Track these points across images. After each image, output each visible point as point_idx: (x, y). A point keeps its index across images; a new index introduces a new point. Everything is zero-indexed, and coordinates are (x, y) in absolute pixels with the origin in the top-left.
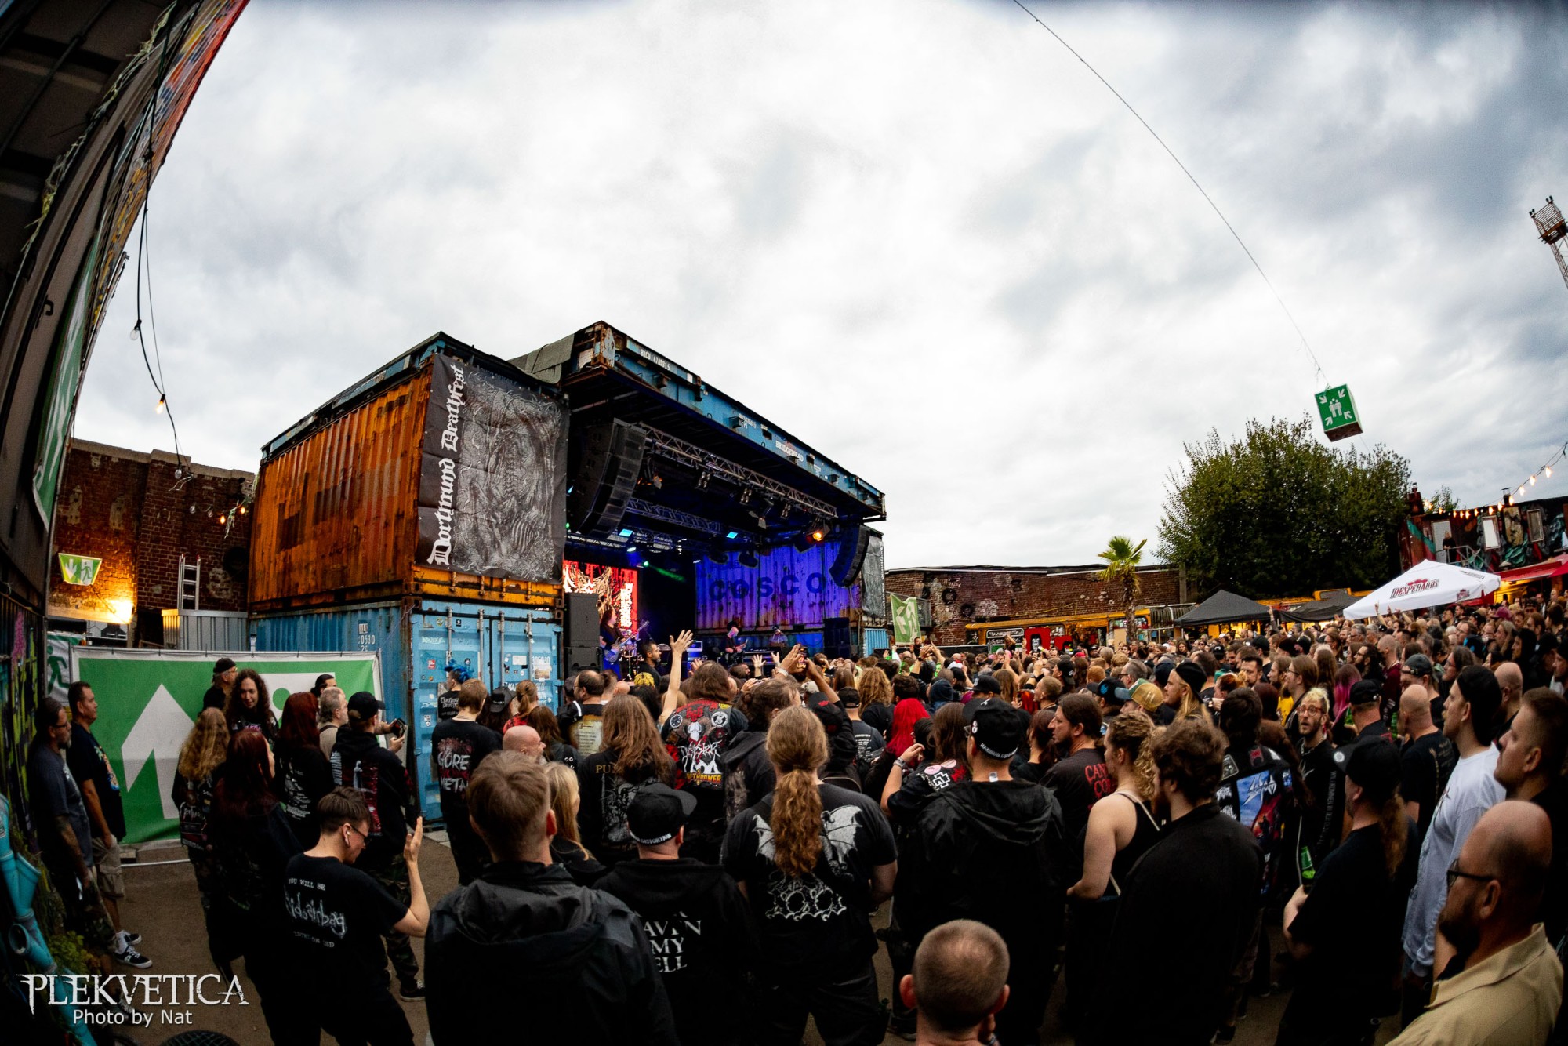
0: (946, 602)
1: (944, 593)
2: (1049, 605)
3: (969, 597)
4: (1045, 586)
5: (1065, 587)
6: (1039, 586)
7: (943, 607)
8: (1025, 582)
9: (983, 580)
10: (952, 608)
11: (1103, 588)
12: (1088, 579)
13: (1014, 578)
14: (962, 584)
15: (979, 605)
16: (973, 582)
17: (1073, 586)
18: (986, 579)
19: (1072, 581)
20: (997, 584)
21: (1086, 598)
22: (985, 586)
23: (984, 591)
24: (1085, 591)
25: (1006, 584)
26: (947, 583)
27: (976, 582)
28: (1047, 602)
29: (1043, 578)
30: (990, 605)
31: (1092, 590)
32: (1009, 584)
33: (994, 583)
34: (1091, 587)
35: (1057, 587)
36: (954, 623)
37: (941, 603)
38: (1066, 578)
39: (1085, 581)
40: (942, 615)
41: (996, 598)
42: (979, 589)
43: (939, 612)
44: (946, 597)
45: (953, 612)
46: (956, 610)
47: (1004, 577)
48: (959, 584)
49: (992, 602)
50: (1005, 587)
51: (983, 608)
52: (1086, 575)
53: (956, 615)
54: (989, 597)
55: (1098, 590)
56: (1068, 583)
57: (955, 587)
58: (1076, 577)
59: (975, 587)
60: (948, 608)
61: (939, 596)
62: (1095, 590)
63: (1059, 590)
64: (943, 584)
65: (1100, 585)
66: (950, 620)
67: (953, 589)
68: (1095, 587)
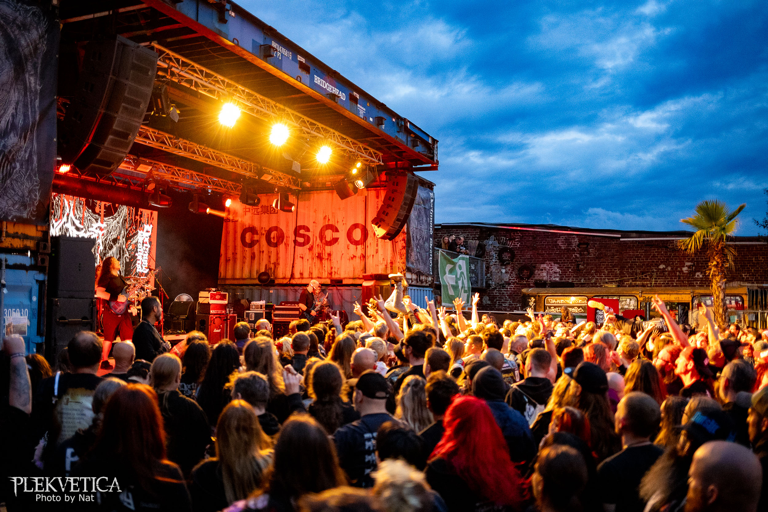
0: (503, 263)
1: (501, 252)
2: (621, 273)
3: (529, 259)
4: (617, 251)
5: (641, 255)
6: (610, 251)
7: (500, 267)
8: (594, 246)
9: (546, 240)
10: (509, 270)
11: (689, 259)
12: (670, 247)
13: (582, 240)
14: (521, 243)
15: (540, 268)
16: (534, 243)
17: (652, 254)
18: (549, 241)
19: (651, 248)
20: (562, 246)
21: (666, 268)
22: (547, 247)
23: (545, 253)
24: (665, 260)
25: (572, 247)
26: (504, 241)
27: (537, 243)
28: (619, 270)
29: (615, 242)
30: (552, 268)
31: (674, 260)
32: (575, 246)
33: (558, 245)
34: (673, 257)
35: (631, 254)
36: (511, 285)
37: (497, 263)
38: (644, 244)
39: (667, 249)
40: (498, 276)
41: (558, 262)
42: (540, 251)
43: (494, 272)
44: (503, 256)
45: (510, 274)
46: (513, 272)
47: (570, 239)
48: (518, 244)
49: (554, 265)
50: (570, 249)
51: (544, 271)
52: (669, 242)
53: (513, 277)
54: (551, 260)
55: (682, 260)
56: (645, 251)
57: (513, 246)
58: (656, 244)
59: (536, 248)
60: (505, 269)
61: (495, 255)
62: (678, 260)
63: (634, 258)
64: (501, 242)
65: (685, 255)
66: (506, 282)
67: (511, 249)
68: (678, 257)
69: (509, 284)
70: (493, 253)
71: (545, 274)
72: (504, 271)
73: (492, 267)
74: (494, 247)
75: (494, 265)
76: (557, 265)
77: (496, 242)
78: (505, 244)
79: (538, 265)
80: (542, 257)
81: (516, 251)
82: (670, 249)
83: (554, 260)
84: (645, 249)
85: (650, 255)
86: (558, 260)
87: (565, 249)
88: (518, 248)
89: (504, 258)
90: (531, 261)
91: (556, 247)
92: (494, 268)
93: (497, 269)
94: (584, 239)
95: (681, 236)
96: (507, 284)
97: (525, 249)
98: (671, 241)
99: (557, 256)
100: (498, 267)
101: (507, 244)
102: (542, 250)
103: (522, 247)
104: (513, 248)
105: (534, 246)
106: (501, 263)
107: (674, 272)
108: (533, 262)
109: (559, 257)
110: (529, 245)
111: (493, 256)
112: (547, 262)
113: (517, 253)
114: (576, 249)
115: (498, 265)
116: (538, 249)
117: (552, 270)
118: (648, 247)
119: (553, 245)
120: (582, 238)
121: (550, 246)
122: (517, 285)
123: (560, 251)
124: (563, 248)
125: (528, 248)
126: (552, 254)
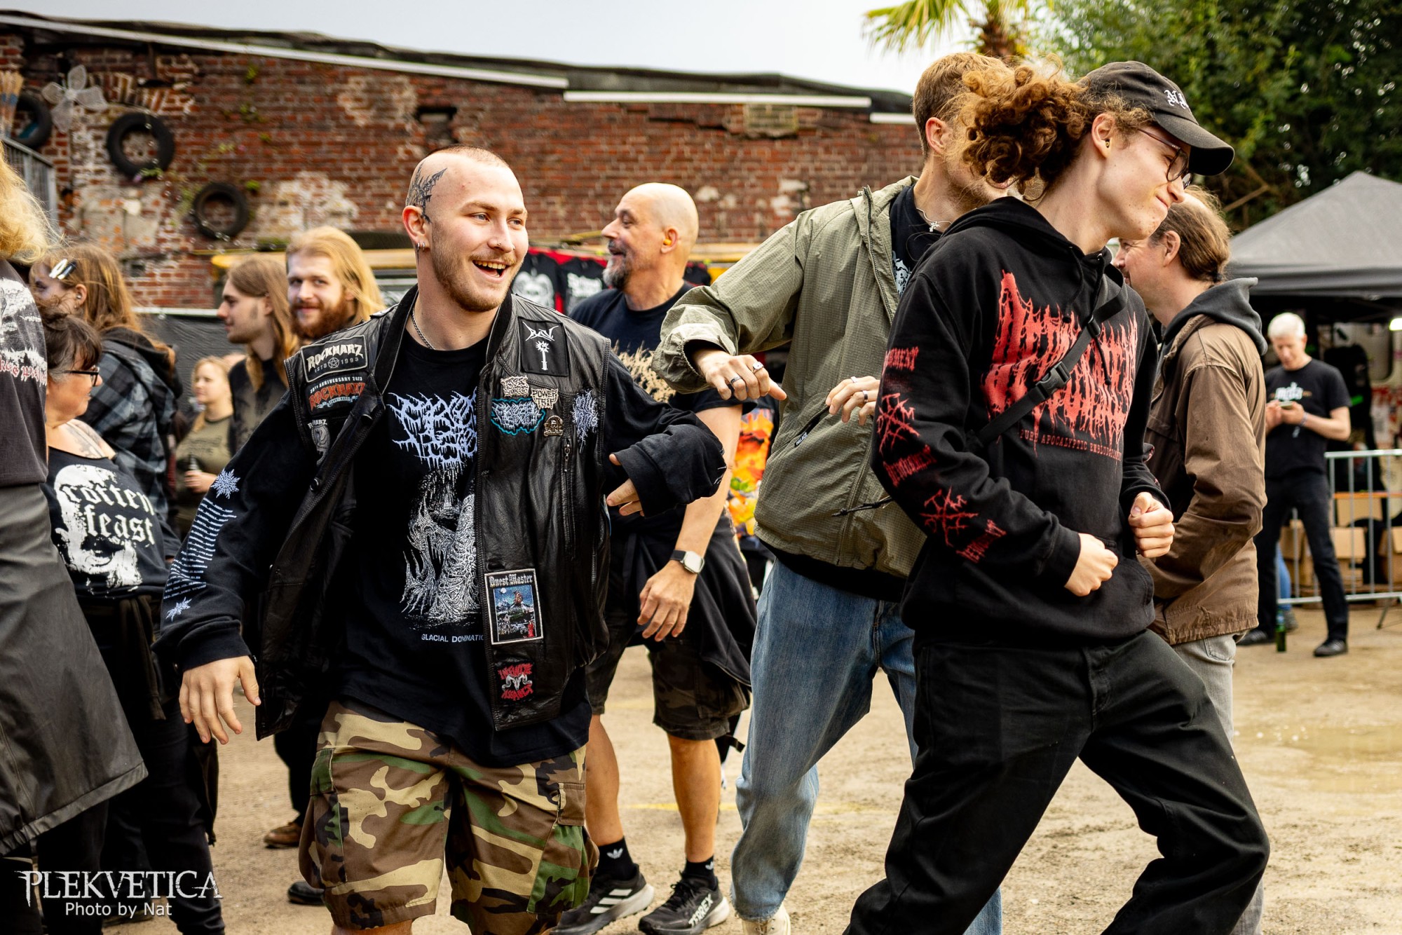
0: (127, 173)
1: (116, 135)
3: (229, 161)
4: (556, 137)
5: (639, 152)
6: (531, 136)
7: (116, 191)
8: (474, 118)
9: (295, 92)
10: (157, 203)
11: (792, 169)
12: (733, 126)
13: (428, 95)
14: (198, 101)
15: (275, 196)
16: (250, 99)
17: (674, 150)
18: (306, 93)
19: (669, 128)
20: (356, 113)
21: (721, 198)
22: (300, 117)
23: (294, 140)
24: (718, 173)
25: (393, 118)
26: (129, 91)
27: (262, 100)
28: (564, 204)
29: (548, 105)
30: (324, 198)
31: (745, 173)
32: (404, 117)
33: (342, 109)
34: (743, 161)
35: (604, 147)
36: (165, 263)
37: (106, 177)
38: (645, 117)
39: (721, 133)
40: (110, 228)
41: (346, 173)
42: (274, 132)
43: (95, 212)
44: (128, 150)
45: (159, 218)
46: (173, 212)
47: (386, 88)
48: (183, 101)
49: (330, 187)
50: (385, 128)
51: (291, 208)
52: (728, 110)
53: (172, 232)
54: (316, 166)
55: (771, 173)
56: (651, 137)
57: (166, 109)
58: (685, 114)
59: (256, 119)
60: (139, 198)
61: (92, 145)
62: (759, 173)
63: (614, 163)
64: (115, 94)
65: (780, 157)
66: (143, 249)
67: (156, 121)
68: (759, 161)
69: (158, 257)
70: (84, 136)
71: (296, 219)
72: (133, 207)
73: (84, 192)
74: (89, 111)
75: (95, 182)
76: (339, 188)
77: (96, 91)
78: (131, 102)
79: (266, 184)
80: (281, 153)
81: (179, 132)
82: (733, 134)
83: (328, 165)
84: (651, 132)
85: (668, 152)
86: (346, 166)
87: (367, 127)
88: (184, 120)
89: (132, 154)
90: (240, 171)
91: (335, 119)
92: (92, 194)
93: (106, 201)
94: (437, 92)
95: (767, 89)
96: (148, 258)
97: (213, 122)
98: (737, 108)
99: (341, 152)
100: (108, 193)
101: (140, 103)
102: (281, 127)
103: (203, 113)
104: (166, 118)
105: (250, 113)
106: (122, 177)
107: (745, 212)
108: (246, 174)
109: (346, 155)
110: (228, 108)
111: (87, 149)
112: (304, 174)
113: (183, 135)
114: (408, 127)
115: (111, 183)
116: (264, 123)
117: (322, 204)
118: (658, 125)
119: (324, 110)
120: (430, 87)
121: (312, 115)
122: (190, 262)
123: (349, 135)
124: (361, 122)
125: (227, 118)
126: (319, 144)
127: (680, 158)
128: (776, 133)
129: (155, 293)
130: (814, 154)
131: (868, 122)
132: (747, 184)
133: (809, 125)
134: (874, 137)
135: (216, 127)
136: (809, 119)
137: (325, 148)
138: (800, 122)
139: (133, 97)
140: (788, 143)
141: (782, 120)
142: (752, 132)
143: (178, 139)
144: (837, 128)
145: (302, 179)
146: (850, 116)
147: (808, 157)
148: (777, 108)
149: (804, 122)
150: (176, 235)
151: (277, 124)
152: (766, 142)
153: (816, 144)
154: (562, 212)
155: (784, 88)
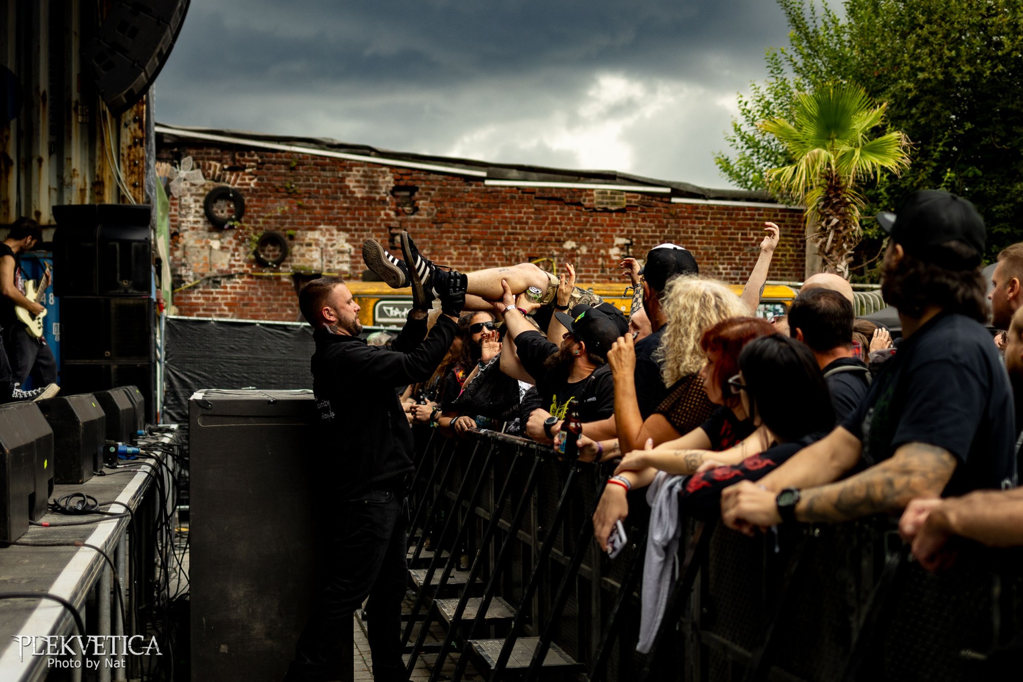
0: (216, 225)
1: (211, 199)
3: (276, 218)
4: (478, 207)
5: (529, 218)
6: (462, 206)
7: (206, 234)
8: (429, 194)
9: (319, 176)
10: (230, 242)
11: (622, 231)
12: (587, 204)
13: (402, 179)
14: (259, 180)
15: (304, 240)
16: (292, 180)
17: (550, 217)
18: (326, 177)
19: (548, 204)
20: (356, 190)
21: (578, 248)
22: (321, 192)
23: (318, 205)
24: (577, 232)
25: (379, 193)
26: (218, 173)
27: (299, 180)
28: (481, 249)
29: (474, 187)
30: (334, 242)
31: (593, 233)
32: (385, 193)
33: (348, 187)
34: (592, 225)
35: (507, 215)
36: (234, 280)
37: (200, 226)
38: (533, 196)
39: (579, 208)
40: (201, 258)
41: (348, 226)
42: (305, 200)
43: (192, 247)
44: (215, 209)
45: (232, 252)
46: (241, 249)
47: (375, 175)
48: (251, 179)
49: (338, 235)
50: (374, 199)
51: (314, 247)
52: (584, 193)
53: (239, 261)
54: (330, 222)
55: (609, 233)
56: (536, 209)
57: (240, 184)
58: (558, 195)
59: (295, 192)
60: (219, 239)
61: (193, 205)
62: (602, 233)
63: (513, 225)
64: (209, 174)
65: (615, 223)
66: (221, 271)
67: (235, 191)
68: (602, 225)
69: (230, 277)
70: (189, 200)
71: (316, 255)
72: (216, 244)
73: (186, 235)
74: (193, 185)
75: (193, 229)
76: (344, 236)
77: (198, 172)
78: (218, 180)
79: (299, 232)
80: (308, 213)
81: (247, 199)
82: (586, 208)
83: (337, 221)
84: (536, 205)
85: (547, 218)
86: (348, 222)
87: (363, 198)
88: (251, 191)
89: (217, 212)
90: (283, 224)
91: (344, 193)
92: (190, 236)
93: (200, 240)
94: (405, 178)
95: (608, 181)
96: (224, 277)
97: (268, 193)
98: (589, 192)
99: (345, 214)
100: (200, 235)
101: (224, 180)
102: (309, 197)
103: (262, 187)
104: (240, 190)
105: (292, 188)
106: (210, 226)
107: (593, 257)
108: (287, 226)
109: (348, 216)
110: (278, 184)
111: (190, 208)
112: (322, 226)
113: (249, 201)
114: (388, 199)
115: (203, 229)
116: (300, 194)
117: (332, 246)
118: (541, 201)
119: (336, 188)
120: (401, 175)
121: (329, 190)
122: (249, 280)
123: (351, 203)
124: (359, 195)
125: (277, 191)
126: (332, 208)
127: (554, 222)
128: (613, 208)
129: (226, 299)
130: (636, 221)
131: (670, 202)
132: (594, 239)
133: (633, 204)
134: (672, 211)
135: (270, 196)
136: (633, 200)
137: (336, 210)
138: (627, 201)
139: (220, 176)
140: (620, 214)
141: (617, 200)
142: (599, 207)
143: (246, 202)
144: (650, 206)
145: (321, 230)
146: (659, 199)
147: (632, 223)
148: (614, 192)
149: (630, 202)
150: (241, 263)
151: (307, 195)
152: (607, 214)
153: (637, 215)
154: (480, 255)
155: (618, 180)
